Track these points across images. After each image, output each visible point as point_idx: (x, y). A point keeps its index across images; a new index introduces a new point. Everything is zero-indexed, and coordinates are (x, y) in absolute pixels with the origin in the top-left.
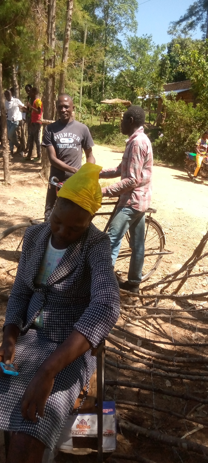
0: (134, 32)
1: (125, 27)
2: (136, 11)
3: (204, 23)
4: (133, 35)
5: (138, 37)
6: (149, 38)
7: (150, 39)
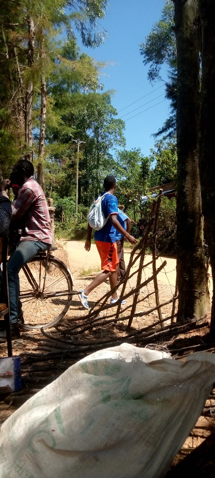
1: (115, 143)
2: (123, 129)
4: (123, 149)
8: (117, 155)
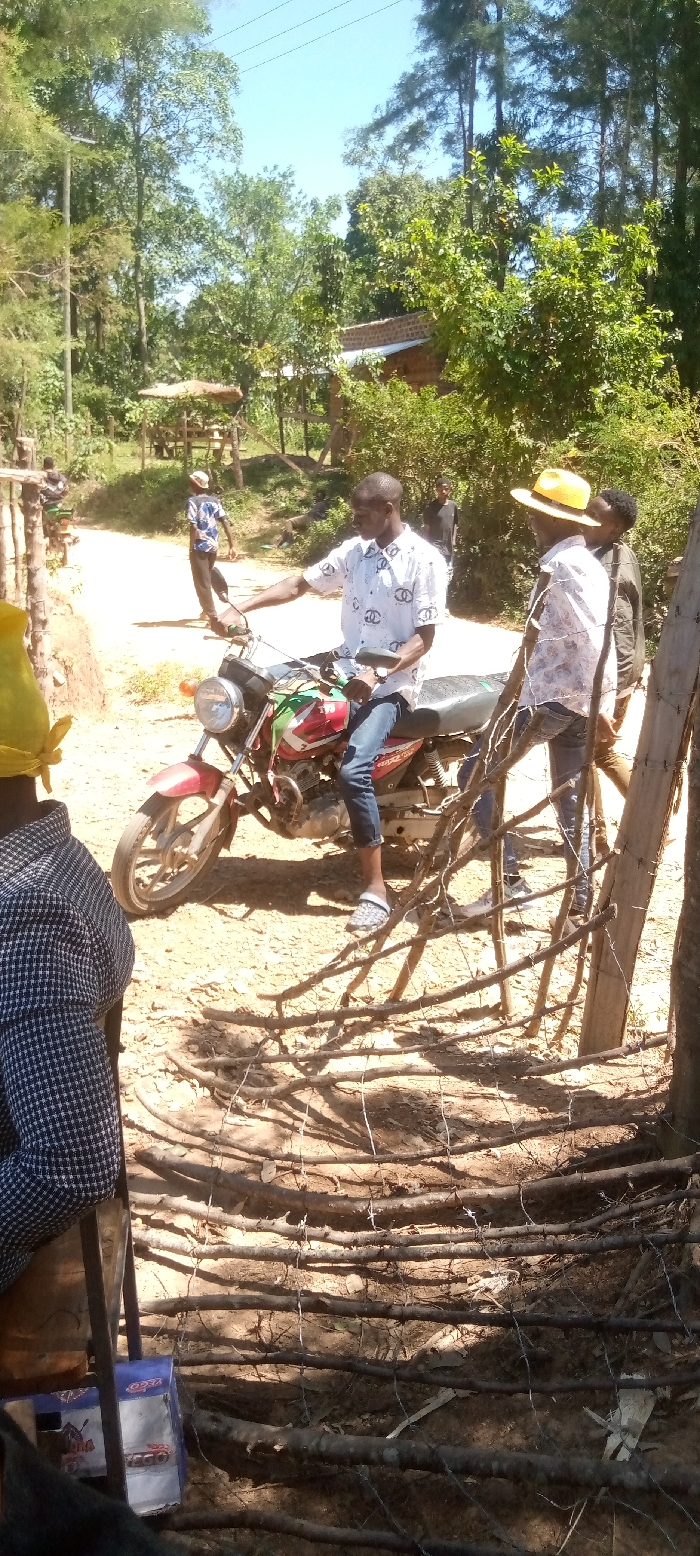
0: (233, 160)
1: (201, 145)
2: (232, 91)
3: (451, 128)
4: (230, 170)
5: (249, 176)
6: (284, 176)
7: (290, 181)
8: (210, 189)
